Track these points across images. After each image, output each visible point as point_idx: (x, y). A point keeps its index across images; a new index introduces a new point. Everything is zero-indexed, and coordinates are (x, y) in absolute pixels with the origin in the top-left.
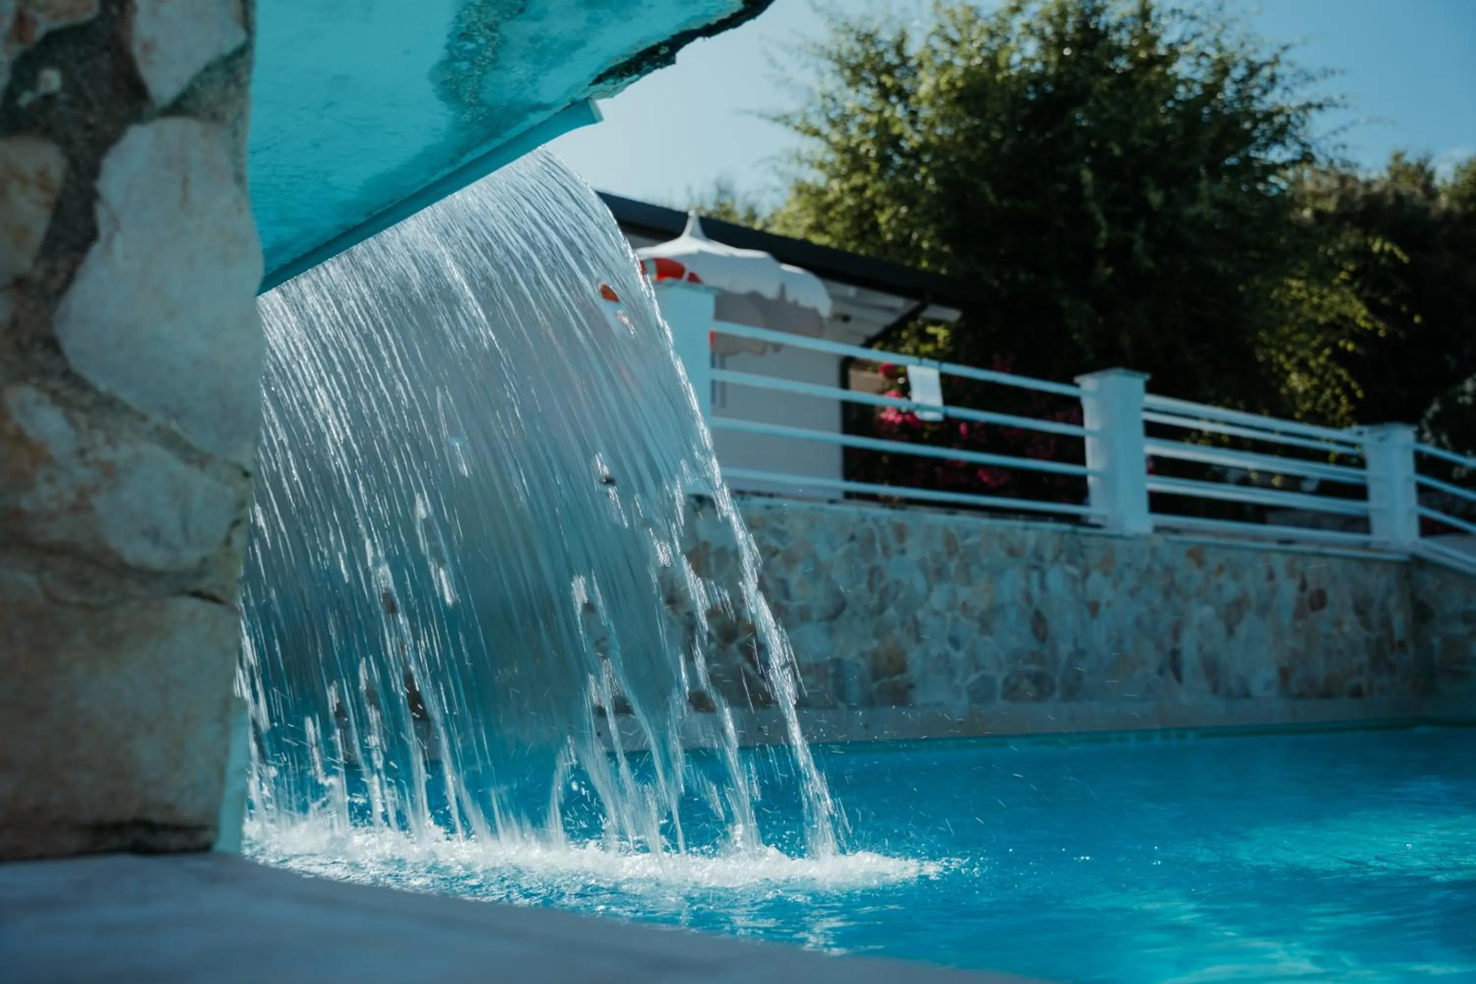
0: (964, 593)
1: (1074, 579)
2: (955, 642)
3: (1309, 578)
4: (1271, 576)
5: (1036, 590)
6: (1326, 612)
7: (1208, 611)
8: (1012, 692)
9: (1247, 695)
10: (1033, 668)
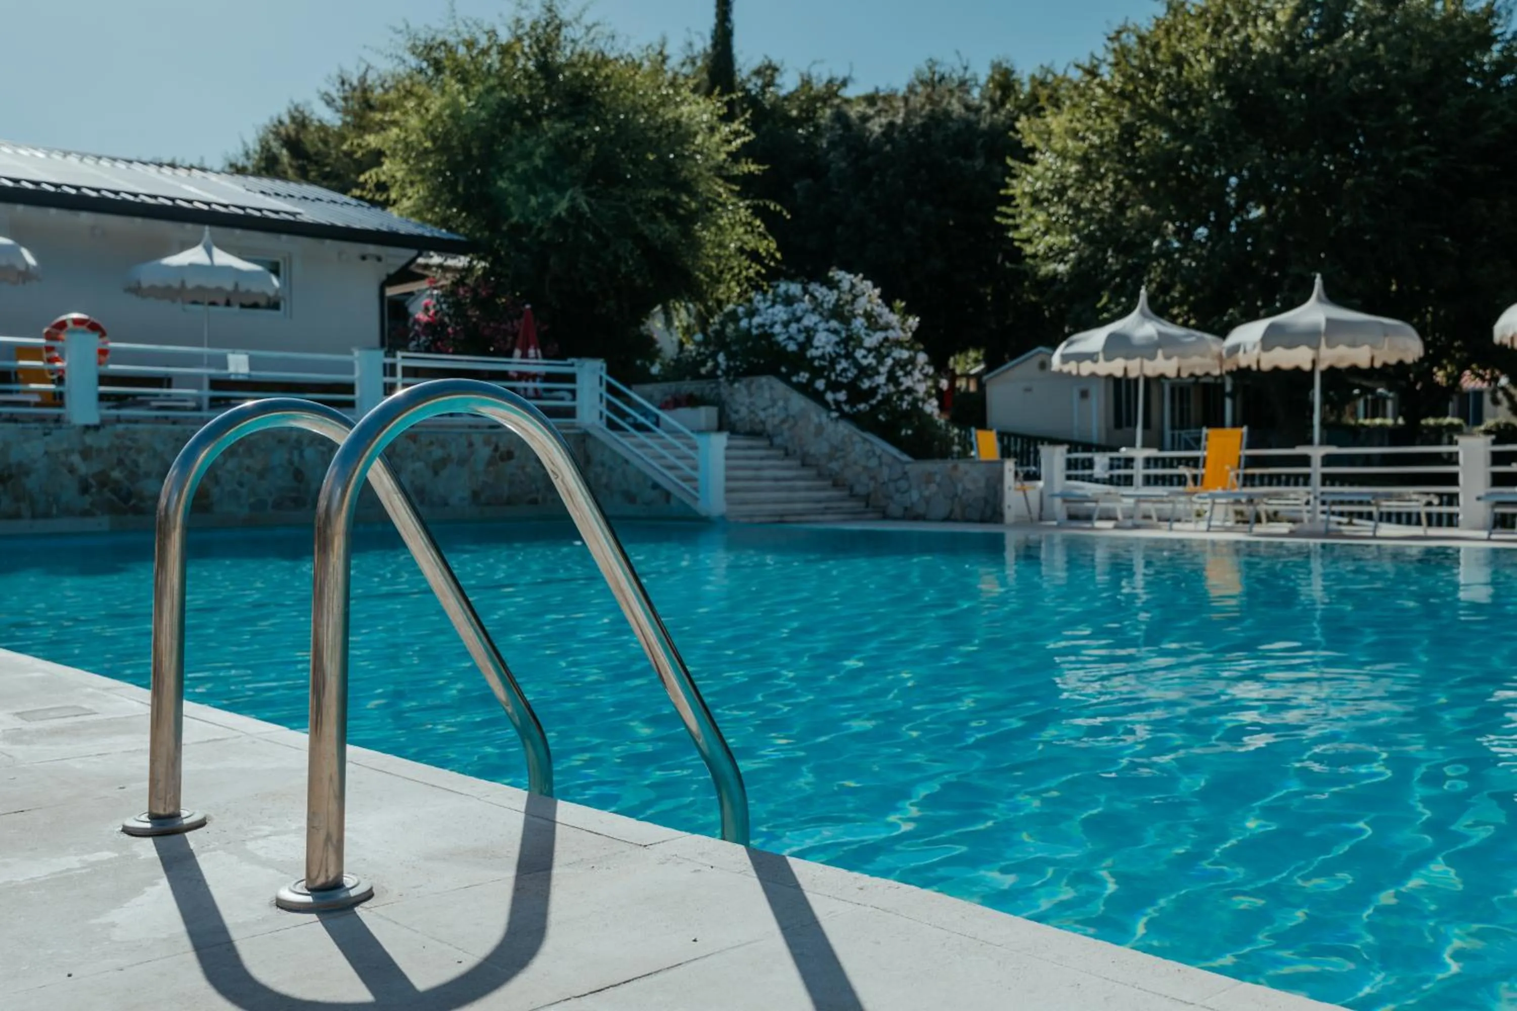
0: (248, 462)
1: (323, 453)
2: (241, 484)
3: (501, 445)
4: (471, 445)
5: (296, 458)
6: (513, 462)
7: (419, 465)
8: (278, 505)
9: (446, 504)
10: (294, 495)
